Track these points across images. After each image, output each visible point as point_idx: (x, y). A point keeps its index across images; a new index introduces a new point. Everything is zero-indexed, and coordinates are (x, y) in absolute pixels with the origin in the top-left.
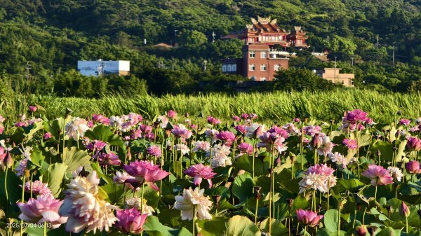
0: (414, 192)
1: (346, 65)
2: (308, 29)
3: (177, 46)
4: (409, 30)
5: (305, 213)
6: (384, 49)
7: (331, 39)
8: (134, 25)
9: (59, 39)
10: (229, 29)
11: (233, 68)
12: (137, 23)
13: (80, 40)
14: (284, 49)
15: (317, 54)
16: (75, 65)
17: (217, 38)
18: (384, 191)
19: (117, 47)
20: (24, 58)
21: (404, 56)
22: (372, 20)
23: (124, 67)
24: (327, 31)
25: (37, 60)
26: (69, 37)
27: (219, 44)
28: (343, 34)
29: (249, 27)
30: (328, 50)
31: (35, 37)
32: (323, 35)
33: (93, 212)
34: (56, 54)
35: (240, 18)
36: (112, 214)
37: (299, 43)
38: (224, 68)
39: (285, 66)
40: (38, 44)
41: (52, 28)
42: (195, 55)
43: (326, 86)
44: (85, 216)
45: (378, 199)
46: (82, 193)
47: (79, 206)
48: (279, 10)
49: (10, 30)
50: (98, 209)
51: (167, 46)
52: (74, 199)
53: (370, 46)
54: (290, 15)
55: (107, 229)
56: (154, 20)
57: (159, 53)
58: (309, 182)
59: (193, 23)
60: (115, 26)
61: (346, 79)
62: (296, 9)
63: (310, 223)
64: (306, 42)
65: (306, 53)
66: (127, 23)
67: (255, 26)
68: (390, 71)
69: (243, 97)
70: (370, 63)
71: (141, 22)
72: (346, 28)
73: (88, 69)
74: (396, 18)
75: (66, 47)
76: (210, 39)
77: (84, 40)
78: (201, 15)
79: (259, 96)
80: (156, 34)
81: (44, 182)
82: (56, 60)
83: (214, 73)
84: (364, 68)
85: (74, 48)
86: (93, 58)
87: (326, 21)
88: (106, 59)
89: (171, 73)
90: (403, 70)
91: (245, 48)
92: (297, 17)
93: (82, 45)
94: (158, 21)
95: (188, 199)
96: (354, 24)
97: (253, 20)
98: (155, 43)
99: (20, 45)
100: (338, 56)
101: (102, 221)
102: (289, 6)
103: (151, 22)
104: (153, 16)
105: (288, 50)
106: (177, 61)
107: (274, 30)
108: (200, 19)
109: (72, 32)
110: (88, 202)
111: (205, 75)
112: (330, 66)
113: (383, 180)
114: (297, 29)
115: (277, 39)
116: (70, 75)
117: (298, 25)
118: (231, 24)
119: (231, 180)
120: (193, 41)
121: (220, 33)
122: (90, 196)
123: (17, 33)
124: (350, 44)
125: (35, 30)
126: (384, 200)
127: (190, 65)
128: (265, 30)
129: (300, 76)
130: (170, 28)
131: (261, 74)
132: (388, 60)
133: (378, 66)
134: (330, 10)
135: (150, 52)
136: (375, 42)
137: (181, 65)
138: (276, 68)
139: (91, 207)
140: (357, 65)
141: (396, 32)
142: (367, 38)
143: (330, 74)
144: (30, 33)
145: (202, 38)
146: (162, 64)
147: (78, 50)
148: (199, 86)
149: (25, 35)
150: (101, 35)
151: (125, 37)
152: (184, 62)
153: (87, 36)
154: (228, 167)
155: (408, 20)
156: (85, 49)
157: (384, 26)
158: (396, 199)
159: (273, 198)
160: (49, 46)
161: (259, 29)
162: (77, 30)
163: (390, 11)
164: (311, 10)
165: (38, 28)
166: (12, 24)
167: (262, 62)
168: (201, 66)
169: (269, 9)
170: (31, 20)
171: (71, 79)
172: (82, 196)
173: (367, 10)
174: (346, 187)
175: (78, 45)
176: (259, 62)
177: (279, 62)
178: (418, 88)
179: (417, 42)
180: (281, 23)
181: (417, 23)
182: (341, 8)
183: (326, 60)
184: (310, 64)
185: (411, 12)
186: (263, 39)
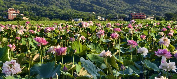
1: (27, 16)
2: (20, 10)
4: (38, 10)
6: (34, 14)
11: (6, 17)
14: (15, 14)
15: (21, 15)
21: (37, 15)
22: (31, 8)
27: (3, 13)
28: (26, 11)
29: (8, 10)
32: (23, 11)
35: (7, 8)
37: (18, 13)
38: (4, 17)
39: (16, 17)
43: (23, 20)
48: (14, 7)
53: (31, 13)
54: (16, 8)
62: (17, 6)
64: (20, 12)
65: (20, 14)
68: (35, 17)
69: (8, 22)
70: (31, 16)
72: (27, 10)
76: (1, 12)
79: (11, 22)
83: (2, 18)
87: (23, 8)
90: (37, 17)
91: (8, 14)
92: (18, 8)
96: (28, 9)
97: (9, 8)
100: (25, 15)
102: (16, 6)
105: (16, 14)
107: (13, 10)
112: (24, 17)
114: (18, 10)
115: (14, 12)
118: (5, 9)
121: (3, 11)
124: (28, 13)
129: (18, 19)
131: (11, 18)
132: (35, 15)
133: (33, 17)
134: (24, 7)
138: (14, 17)
140: (29, 16)
141: (36, 10)
143: (24, 18)
157: (34, 9)
161: (10, 10)
163: (35, 7)
164: (20, 7)
169: (12, 6)
173: (30, 6)
176: (11, 16)
177: (15, 16)
178: (40, 20)
179: (40, 12)
180: (14, 9)
181: (40, 9)
182: (25, 6)
183: (23, 15)
184: (20, 16)
185: (39, 7)
186: (11, 12)
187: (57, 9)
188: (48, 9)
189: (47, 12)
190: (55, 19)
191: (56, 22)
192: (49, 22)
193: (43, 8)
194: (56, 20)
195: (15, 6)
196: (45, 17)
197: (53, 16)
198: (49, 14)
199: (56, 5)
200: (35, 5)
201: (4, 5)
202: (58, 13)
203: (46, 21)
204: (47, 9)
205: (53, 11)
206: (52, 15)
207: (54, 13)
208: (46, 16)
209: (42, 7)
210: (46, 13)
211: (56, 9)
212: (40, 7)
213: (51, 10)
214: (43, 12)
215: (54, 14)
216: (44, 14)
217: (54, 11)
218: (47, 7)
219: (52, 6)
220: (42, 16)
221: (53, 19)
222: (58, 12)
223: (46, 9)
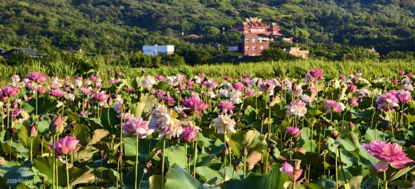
0: (353, 117)
1: (303, 45)
2: (281, 24)
3: (202, 36)
4: (341, 23)
5: (291, 128)
6: (326, 35)
7: (294, 30)
8: (176, 24)
9: (131, 33)
10: (233, 26)
11: (236, 48)
12: (178, 23)
13: (144, 34)
14: (265, 36)
15: (286, 39)
16: (141, 49)
17: (226, 31)
18: (336, 116)
19: (166, 37)
20: (111, 45)
21: (338, 39)
22: (319, 18)
23: (170, 49)
24: (291, 25)
25: (118, 46)
26: (138, 32)
27: (227, 34)
28: (301, 27)
29: (245, 23)
30: (292, 36)
31: (117, 32)
32: (289, 28)
33: (170, 125)
34: (130, 42)
35: (239, 19)
36: (181, 127)
37: (275, 33)
38: (231, 49)
39: (267, 47)
40: (119, 37)
41: (127, 26)
42: (213, 41)
43: (291, 58)
44: (165, 128)
45: (333, 121)
46: (163, 114)
47: (161, 122)
48: (262, 13)
49: (102, 29)
50: (172, 124)
51: (197, 36)
52: (158, 118)
53: (318, 34)
54: (269, 16)
55: (178, 136)
56: (188, 20)
57: (191, 40)
58: (292, 110)
59: (211, 22)
60: (165, 24)
61: (304, 54)
62: (273, 12)
63: (294, 135)
64: (280, 32)
65: (279, 39)
66: (172, 23)
67: (248, 24)
68: (330, 48)
69: (242, 65)
70: (318, 44)
71: (180, 22)
72: (303, 23)
73: (149, 51)
74: (333, 16)
75: (136, 38)
76: (222, 31)
77: (146, 34)
78: (216, 17)
80: (189, 29)
81: (131, 113)
82: (130, 46)
83: (224, 52)
84: (315, 47)
85: (140, 38)
86: (152, 44)
87: (291, 19)
88: (159, 45)
89: (199, 52)
90: (338, 47)
91: (243, 37)
92: (274, 17)
93: (145, 36)
94: (190, 21)
95: (221, 121)
96: (308, 20)
97: (247, 20)
98: (189, 34)
99: (108, 37)
100: (299, 40)
101: (175, 131)
102: (268, 10)
103: (186, 22)
104: (187, 18)
105: (269, 37)
106: (202, 45)
107: (260, 25)
108: (215, 19)
109: (139, 29)
110: (166, 119)
111: (219, 53)
112: (294, 46)
113: (335, 109)
114: (274, 24)
116: (138, 54)
117: (275, 21)
118: (234, 22)
119: (243, 111)
120: (211, 33)
121: (227, 28)
122: (167, 116)
123: (106, 30)
124: (305, 33)
125: (117, 28)
126: (336, 121)
127: (210, 47)
128: (255, 25)
129: (276, 53)
130: (198, 25)
131: (253, 52)
132: (329, 42)
133: (323, 46)
134: (293, 12)
135: (186, 40)
136: (320, 31)
137: (205, 47)
138: (262, 48)
139: (168, 123)
140: (310, 45)
141: (333, 25)
142: (316, 29)
143: (294, 51)
144: (114, 30)
145: (217, 31)
146: (193, 46)
147: (143, 39)
148: (216, 59)
149: (111, 32)
150: (157, 30)
151: (170, 31)
152: (206, 45)
153: (148, 31)
154: (241, 104)
155: (341, 17)
156: (147, 39)
157: (325, 21)
158: (343, 121)
159: (269, 121)
160: (125, 37)
161: (251, 24)
162: (142, 27)
163: (329, 12)
164: (282, 13)
165: (119, 27)
166: (103, 25)
167: (253, 44)
168: (217, 48)
170: (114, 22)
171: (139, 57)
172: (163, 116)
173: (315, 12)
174: (312, 114)
175: (143, 37)
176: (251, 44)
177: (264, 45)
178: (347, 58)
179: (346, 31)
180: (264, 21)
181: (346, 19)
182: (300, 11)
183: (292, 42)
184: (282, 45)
185: (342, 12)
186: (253, 31)
187: (404, 20)
188: (375, 20)
189: (369, 29)
190: (399, 52)
191: (403, 63)
192: (379, 64)
193: (357, 17)
194: (400, 57)
195: (265, 10)
196: (362, 48)
197: (389, 44)
198: (376, 36)
199: (401, 6)
200: (332, 8)
201: (232, 9)
202: (408, 33)
203: (367, 62)
204: (372, 20)
205: (389, 25)
206: (388, 39)
207: (394, 33)
208: (367, 43)
209: (354, 15)
210: (367, 33)
211: (402, 18)
212: (345, 14)
213: (383, 24)
214: (356, 29)
215: (396, 37)
216: (360, 36)
217: (394, 25)
218: (371, 13)
219: (387, 9)
220: (354, 43)
221: (392, 53)
222: (409, 30)
223: (366, 20)
